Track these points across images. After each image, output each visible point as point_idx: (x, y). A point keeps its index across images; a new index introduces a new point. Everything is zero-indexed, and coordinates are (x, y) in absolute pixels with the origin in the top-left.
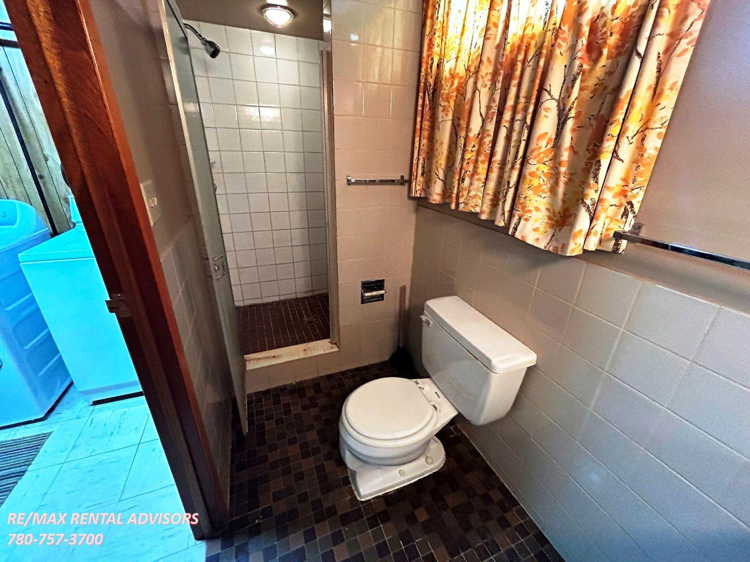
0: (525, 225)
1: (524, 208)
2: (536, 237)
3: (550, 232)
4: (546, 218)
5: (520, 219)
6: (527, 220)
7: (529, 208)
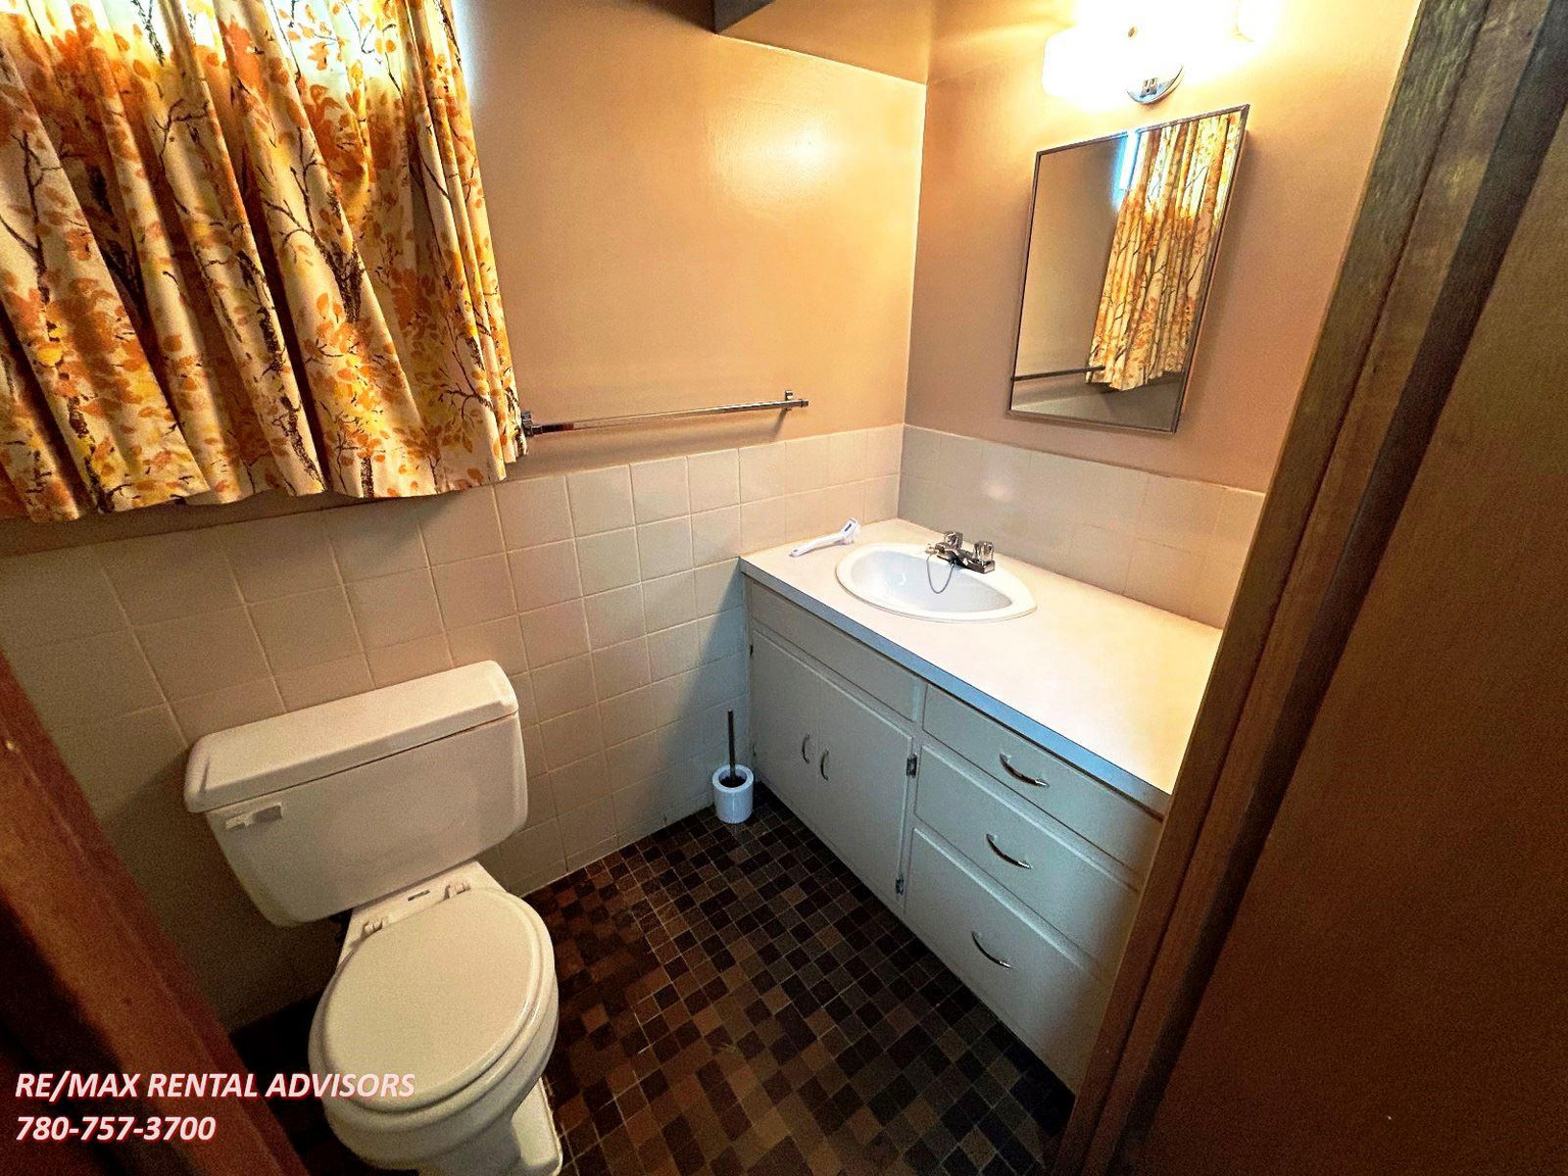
0: (383, 471)
1: (364, 439)
2: (410, 482)
3: (425, 464)
4: (402, 445)
5: (367, 461)
6: (381, 459)
7: (374, 437)
